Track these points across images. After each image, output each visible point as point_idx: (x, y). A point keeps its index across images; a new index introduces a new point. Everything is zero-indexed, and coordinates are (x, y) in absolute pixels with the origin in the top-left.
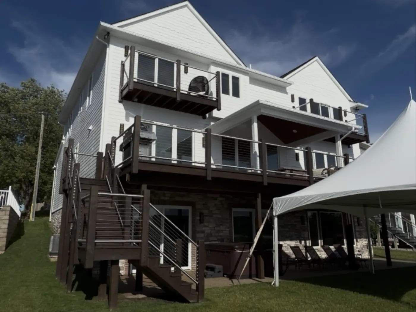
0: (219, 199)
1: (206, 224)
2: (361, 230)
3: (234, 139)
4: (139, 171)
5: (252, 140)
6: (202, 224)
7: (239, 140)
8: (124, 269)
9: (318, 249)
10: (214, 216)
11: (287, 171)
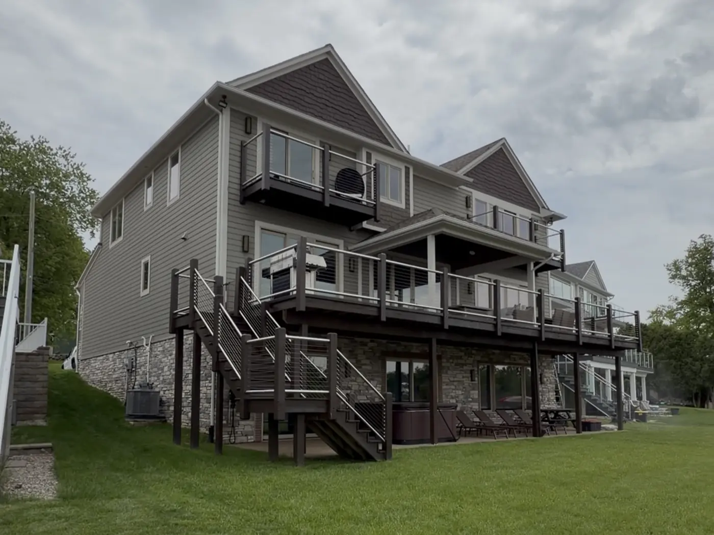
0: (371, 344)
1: (354, 378)
2: (544, 389)
3: (409, 268)
4: (307, 308)
5: (427, 268)
6: (349, 378)
7: (416, 270)
8: (255, 434)
9: (489, 414)
10: (363, 367)
11: (466, 309)
